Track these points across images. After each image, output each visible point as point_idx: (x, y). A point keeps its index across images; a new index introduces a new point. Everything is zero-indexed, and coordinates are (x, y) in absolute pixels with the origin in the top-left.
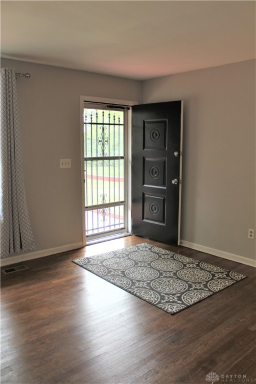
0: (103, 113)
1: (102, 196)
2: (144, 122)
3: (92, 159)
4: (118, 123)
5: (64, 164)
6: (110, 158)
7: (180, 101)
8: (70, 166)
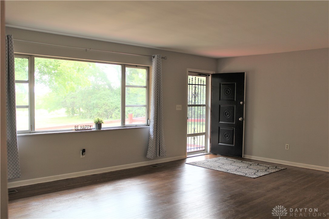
0: (195, 78)
1: (193, 129)
2: (220, 84)
3: (192, 106)
4: (203, 84)
5: (178, 107)
6: (198, 106)
7: (244, 73)
8: (181, 109)
